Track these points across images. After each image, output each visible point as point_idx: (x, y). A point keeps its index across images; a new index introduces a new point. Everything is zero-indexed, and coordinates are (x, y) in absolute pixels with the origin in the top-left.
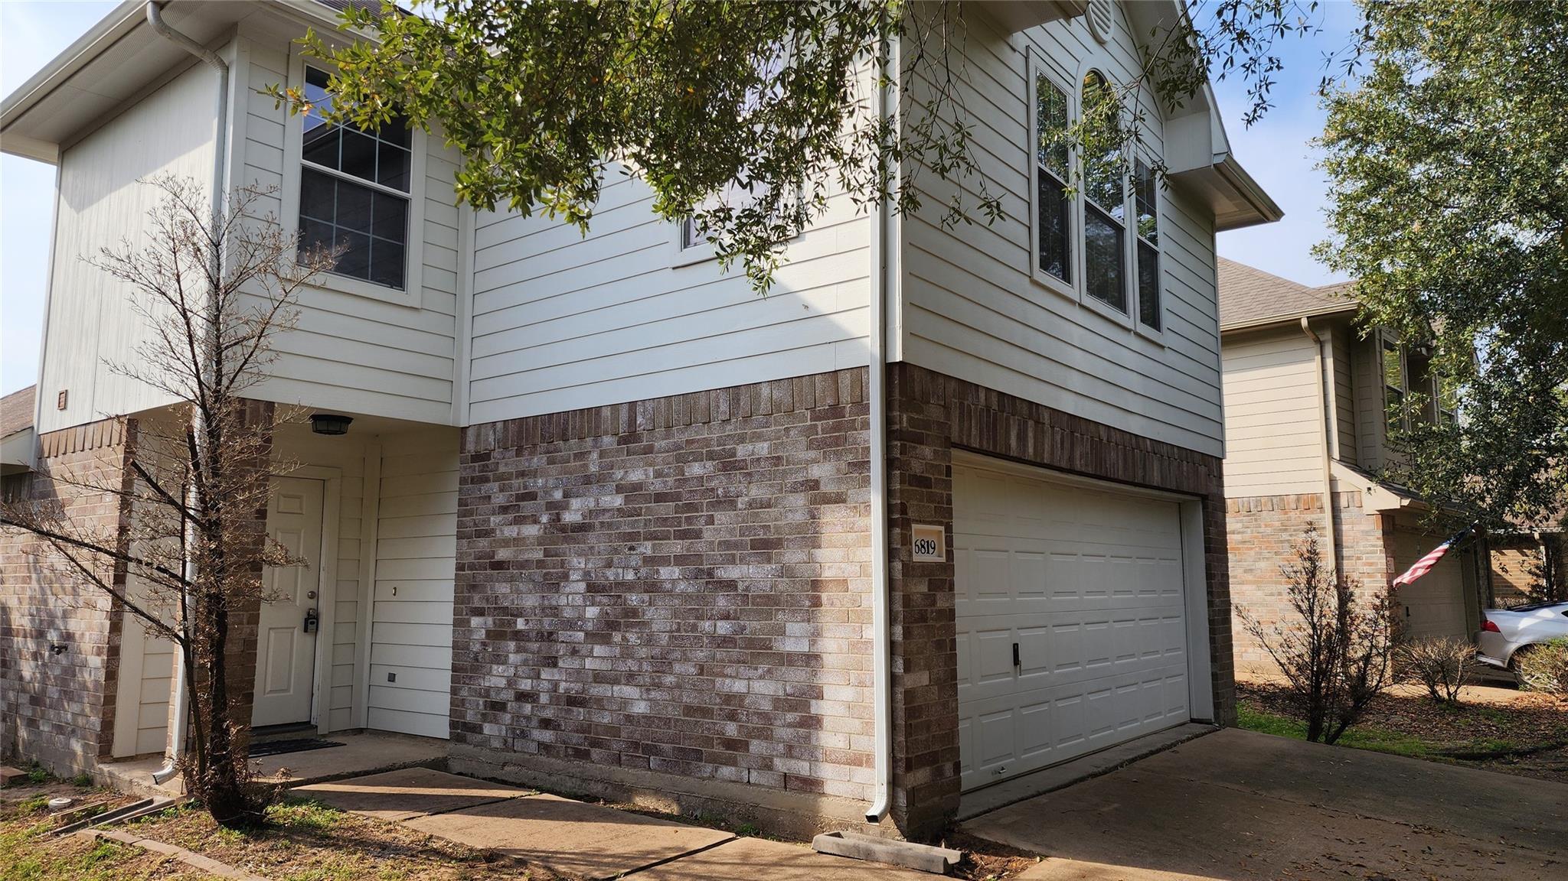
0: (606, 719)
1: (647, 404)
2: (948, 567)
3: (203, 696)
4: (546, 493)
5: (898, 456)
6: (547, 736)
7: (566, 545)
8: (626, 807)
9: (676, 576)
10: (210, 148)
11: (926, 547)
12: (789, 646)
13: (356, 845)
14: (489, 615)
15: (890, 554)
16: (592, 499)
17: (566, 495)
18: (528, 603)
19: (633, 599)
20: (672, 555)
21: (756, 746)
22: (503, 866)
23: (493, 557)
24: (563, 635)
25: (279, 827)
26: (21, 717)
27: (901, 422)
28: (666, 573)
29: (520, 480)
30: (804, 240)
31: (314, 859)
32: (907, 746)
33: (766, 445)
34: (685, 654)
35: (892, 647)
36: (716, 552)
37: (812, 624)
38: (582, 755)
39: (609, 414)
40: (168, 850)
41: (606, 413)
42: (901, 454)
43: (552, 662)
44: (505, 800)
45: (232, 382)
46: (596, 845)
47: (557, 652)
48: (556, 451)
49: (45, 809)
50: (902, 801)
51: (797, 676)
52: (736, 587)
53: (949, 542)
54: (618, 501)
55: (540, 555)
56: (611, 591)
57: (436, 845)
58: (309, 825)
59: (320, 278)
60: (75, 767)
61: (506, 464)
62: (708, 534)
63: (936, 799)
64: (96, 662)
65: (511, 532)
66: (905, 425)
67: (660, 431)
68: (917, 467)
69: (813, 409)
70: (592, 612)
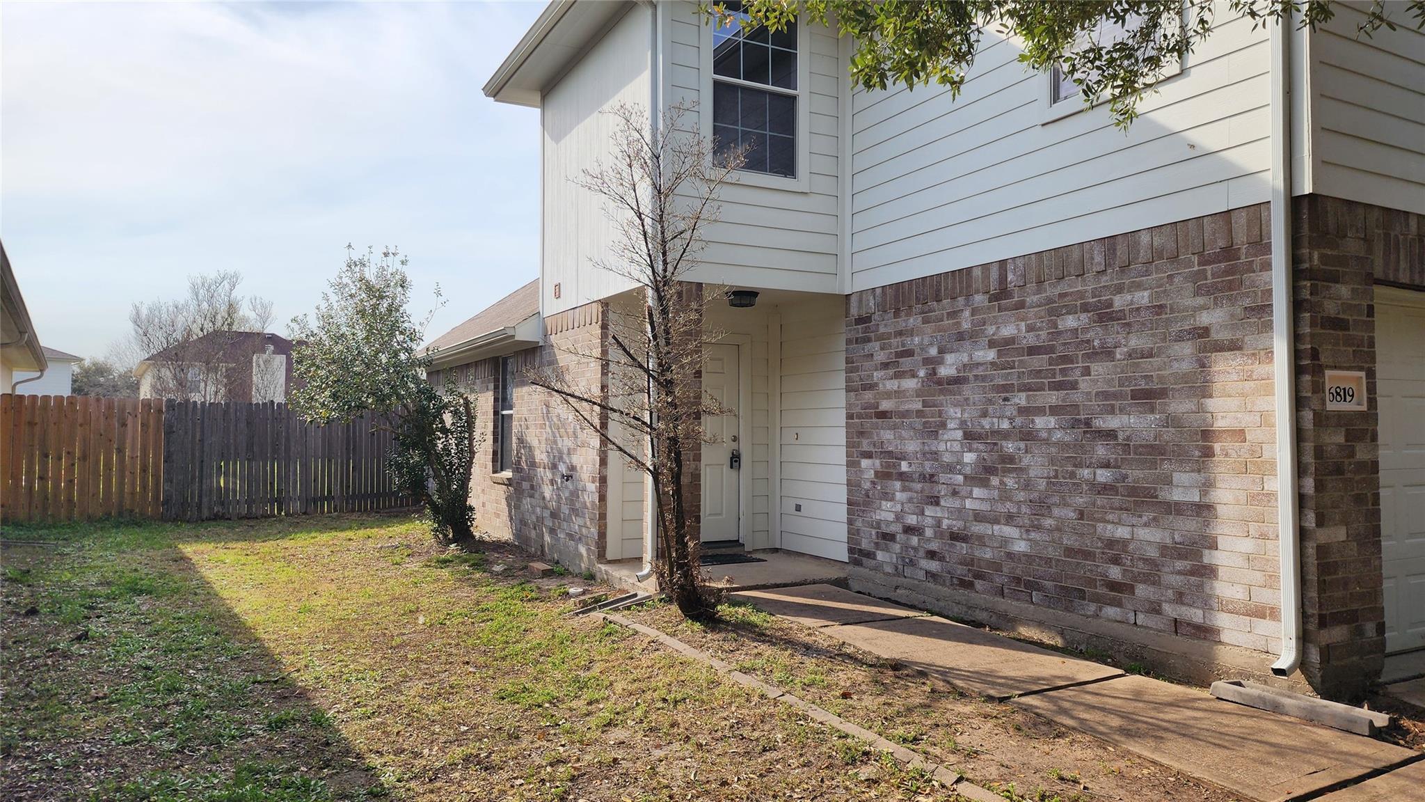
0: (988, 554)
1: (1018, 261)
2: (1371, 415)
3: (668, 516)
4: (922, 349)
5: (1308, 297)
6: (934, 566)
7: (942, 397)
8: (1012, 635)
9: (1052, 425)
10: (646, 75)
11: (1342, 394)
12: (1177, 496)
13: (785, 643)
14: (876, 457)
15: (1298, 403)
16: (965, 354)
17: (941, 351)
18: (910, 448)
19: (1010, 447)
20: (1047, 406)
21: (1142, 590)
22: (907, 675)
23: (877, 408)
24: (943, 478)
25: (728, 623)
26: (546, 527)
27: (1311, 259)
28: (1042, 422)
29: (899, 339)
30: (1189, 75)
31: (756, 651)
32: (1319, 602)
33: (1146, 294)
34: (1064, 499)
35: (1300, 501)
36: (1093, 403)
37: (1203, 475)
38: (969, 585)
39: (980, 273)
40: (653, 633)
41: (977, 273)
42: (1311, 294)
43: (935, 501)
44: (902, 618)
45: (675, 268)
46: (988, 666)
47: (939, 492)
48: (930, 311)
49: (567, 595)
50: (1315, 656)
51: (1187, 526)
52: (1116, 436)
53: (1372, 389)
54: (991, 355)
55: (919, 406)
56: (987, 439)
57: (849, 650)
58: (749, 624)
59: (735, 176)
60: (583, 565)
61: (886, 325)
62: (1084, 385)
63: (1354, 658)
64: (592, 487)
65: (892, 385)
66: (1316, 262)
67: (1031, 286)
68: (1330, 308)
69: (1200, 254)
70: (969, 457)
